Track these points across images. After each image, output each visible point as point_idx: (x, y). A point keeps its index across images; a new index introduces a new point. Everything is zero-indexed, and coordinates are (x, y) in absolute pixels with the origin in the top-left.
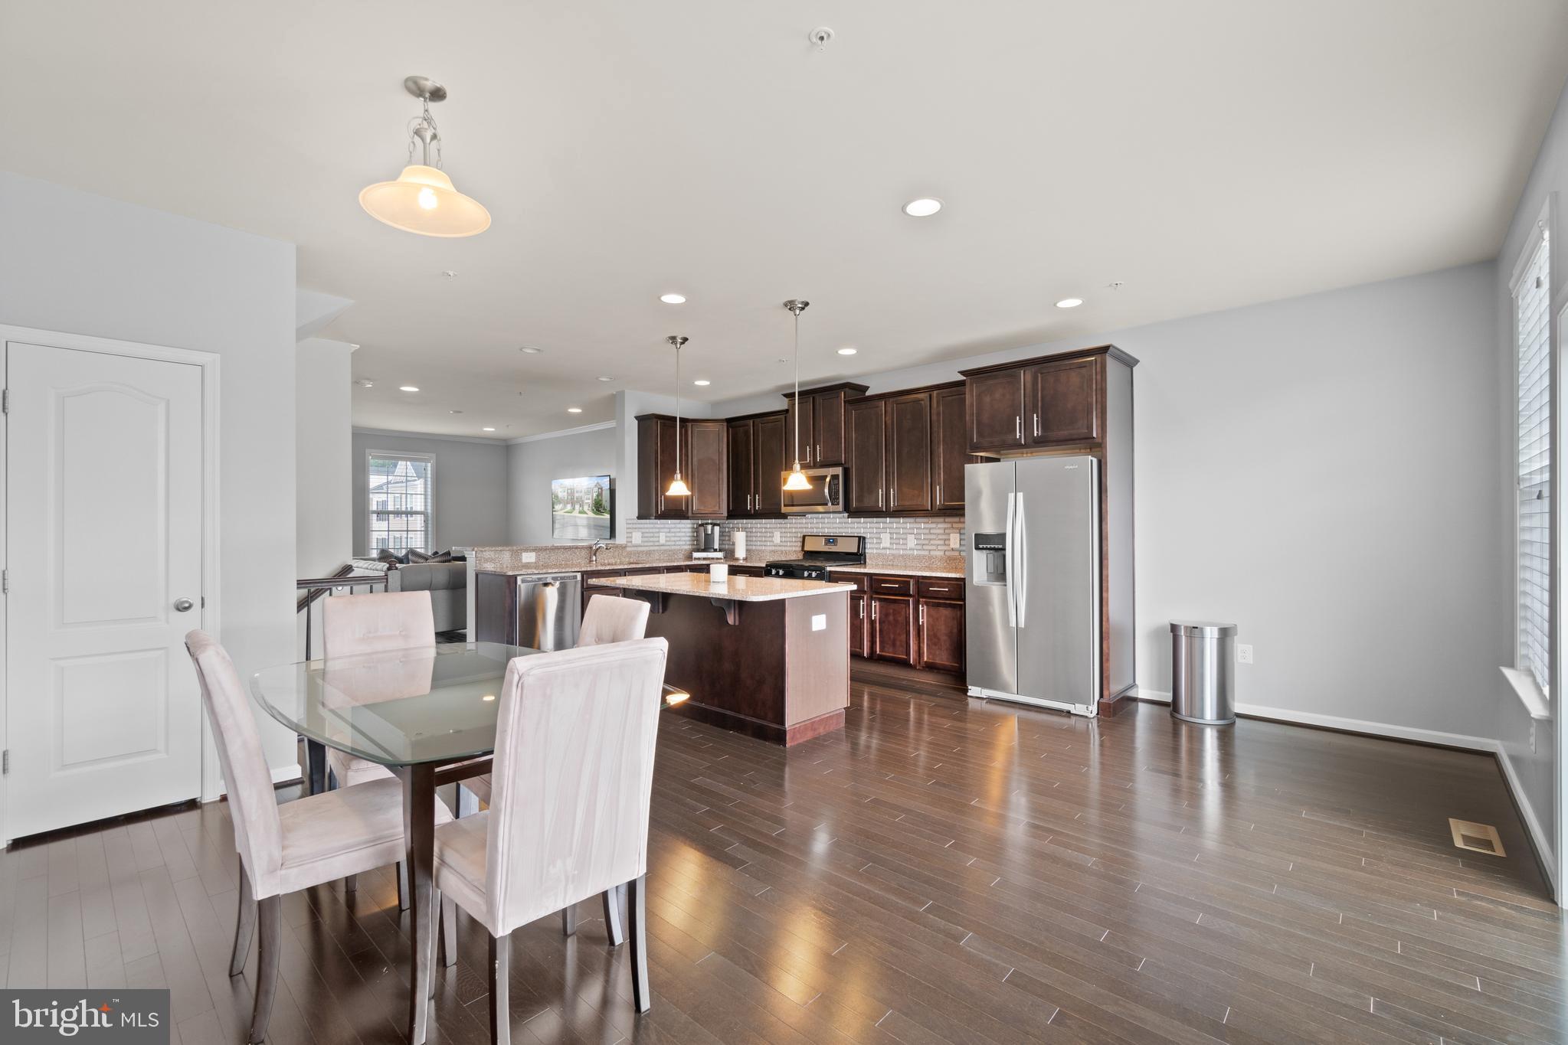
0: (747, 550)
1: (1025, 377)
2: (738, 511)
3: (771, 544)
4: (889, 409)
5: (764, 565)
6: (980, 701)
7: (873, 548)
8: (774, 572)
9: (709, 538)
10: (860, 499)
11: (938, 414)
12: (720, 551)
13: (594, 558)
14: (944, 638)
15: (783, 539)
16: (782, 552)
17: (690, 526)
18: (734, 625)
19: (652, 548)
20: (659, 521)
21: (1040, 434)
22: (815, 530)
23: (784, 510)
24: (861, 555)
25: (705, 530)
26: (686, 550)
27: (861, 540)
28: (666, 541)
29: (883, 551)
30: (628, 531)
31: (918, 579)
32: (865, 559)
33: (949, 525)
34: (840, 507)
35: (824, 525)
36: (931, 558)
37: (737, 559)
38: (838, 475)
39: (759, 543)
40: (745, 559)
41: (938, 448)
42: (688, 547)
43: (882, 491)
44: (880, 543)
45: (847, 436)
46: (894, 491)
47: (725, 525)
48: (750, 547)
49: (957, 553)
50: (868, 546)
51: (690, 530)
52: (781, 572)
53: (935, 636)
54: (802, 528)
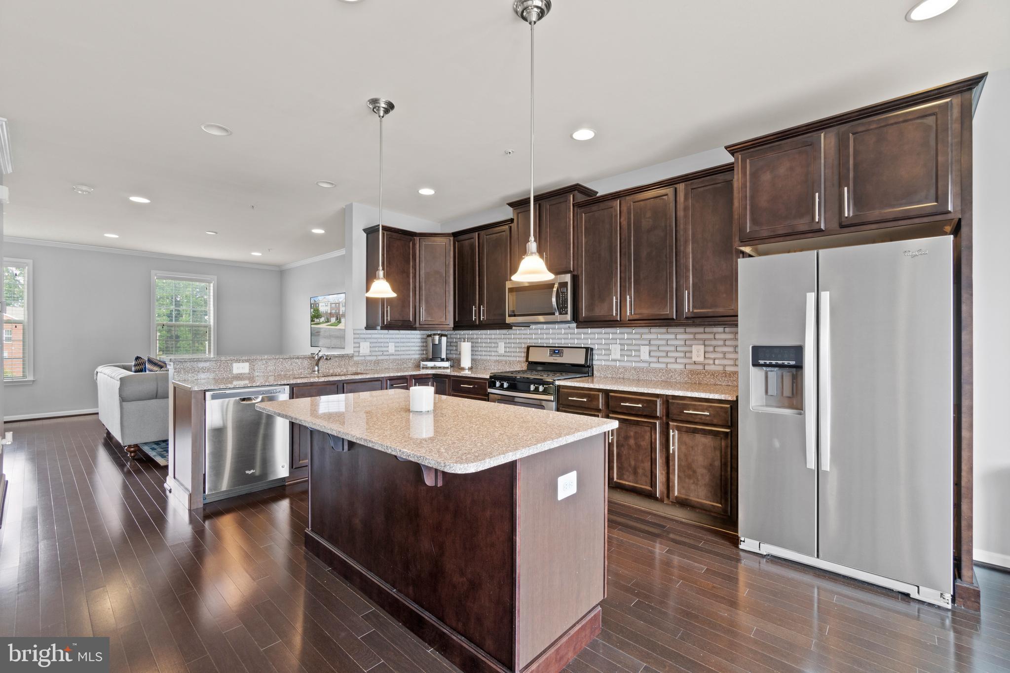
0: (472, 360)
1: (826, 141)
2: (463, 322)
3: (496, 354)
4: (624, 209)
5: (488, 377)
6: (758, 558)
7: (601, 360)
8: (498, 384)
9: (436, 348)
10: (590, 307)
11: (686, 209)
12: (448, 360)
13: (316, 368)
14: (701, 471)
15: (508, 350)
16: (506, 362)
17: (419, 336)
18: (436, 486)
19: (380, 358)
20: (386, 331)
21: (851, 214)
22: (539, 341)
23: (509, 320)
24: (589, 367)
25: (433, 340)
26: (415, 359)
27: (589, 351)
28: (395, 351)
29: (613, 363)
30: (356, 340)
31: (667, 400)
32: (593, 371)
33: (691, 336)
34: (569, 317)
35: (548, 336)
36: (668, 371)
37: (463, 369)
38: (567, 283)
39: (484, 353)
40: (471, 369)
41: (685, 247)
42: (417, 357)
43: (617, 299)
44: (609, 355)
45: (576, 241)
46: (631, 298)
47: (452, 336)
48: (476, 357)
49: (701, 367)
50: (596, 357)
51: (420, 340)
52: (506, 385)
53: (689, 467)
54: (526, 339)
